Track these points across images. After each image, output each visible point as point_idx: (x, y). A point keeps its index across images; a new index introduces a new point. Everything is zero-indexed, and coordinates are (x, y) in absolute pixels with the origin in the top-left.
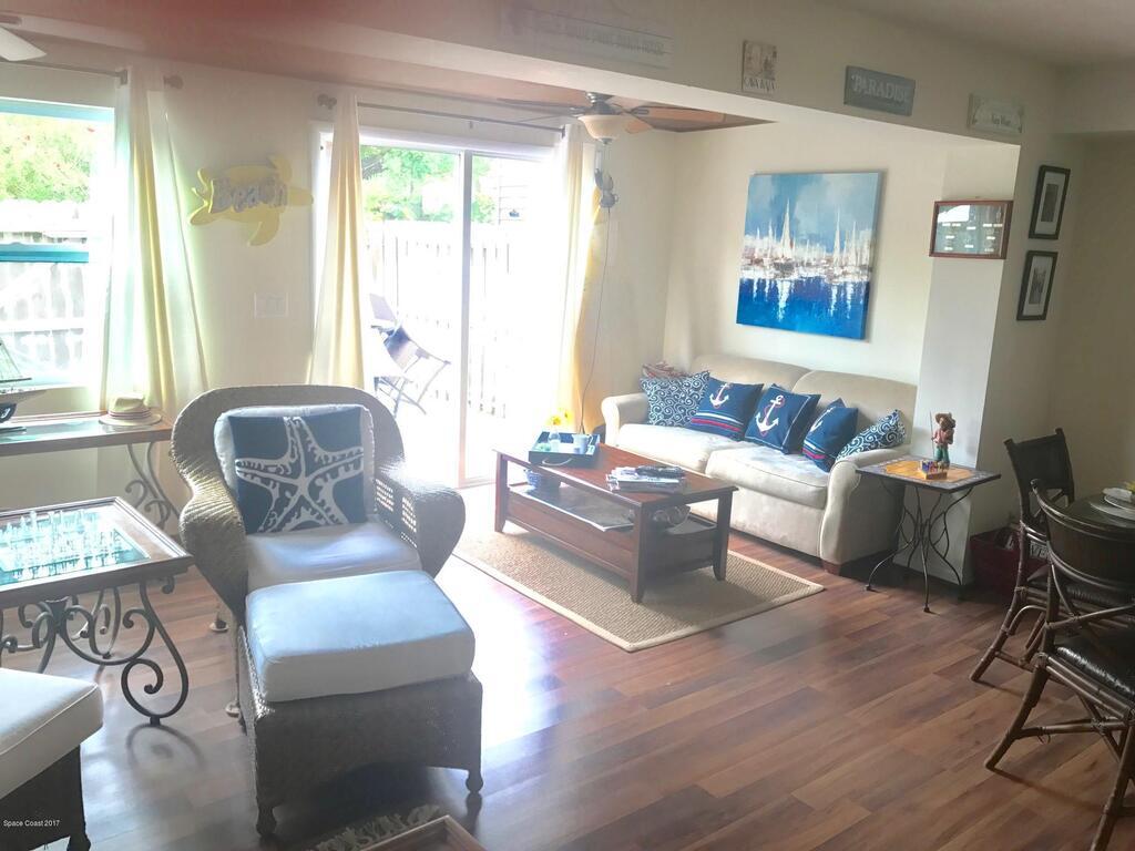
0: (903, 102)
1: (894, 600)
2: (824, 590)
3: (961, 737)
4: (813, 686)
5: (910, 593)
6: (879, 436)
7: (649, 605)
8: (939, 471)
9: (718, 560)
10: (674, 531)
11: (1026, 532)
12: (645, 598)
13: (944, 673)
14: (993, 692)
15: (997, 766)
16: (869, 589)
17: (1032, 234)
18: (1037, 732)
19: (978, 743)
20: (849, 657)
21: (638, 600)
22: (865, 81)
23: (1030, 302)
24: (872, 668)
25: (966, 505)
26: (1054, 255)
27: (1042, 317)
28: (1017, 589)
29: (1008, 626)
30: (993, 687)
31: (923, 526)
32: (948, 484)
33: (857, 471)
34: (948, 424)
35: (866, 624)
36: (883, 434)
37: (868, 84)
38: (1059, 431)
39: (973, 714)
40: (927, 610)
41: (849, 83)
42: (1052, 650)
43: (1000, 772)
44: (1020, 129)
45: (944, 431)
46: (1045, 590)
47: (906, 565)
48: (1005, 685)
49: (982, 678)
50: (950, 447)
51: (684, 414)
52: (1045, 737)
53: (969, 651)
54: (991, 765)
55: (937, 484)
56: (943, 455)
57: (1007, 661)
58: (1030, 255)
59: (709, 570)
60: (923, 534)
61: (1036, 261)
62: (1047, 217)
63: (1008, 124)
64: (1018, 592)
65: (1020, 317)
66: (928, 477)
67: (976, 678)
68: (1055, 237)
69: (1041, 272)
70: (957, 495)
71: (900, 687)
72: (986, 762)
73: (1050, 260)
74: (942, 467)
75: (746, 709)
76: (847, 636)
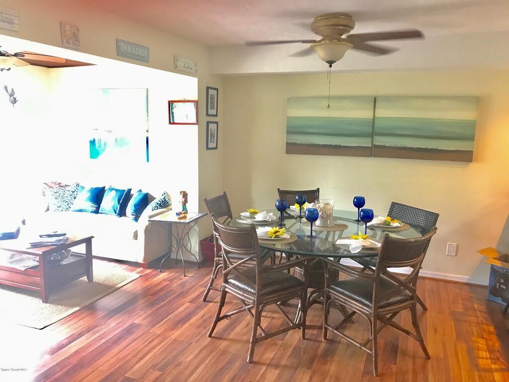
0: (144, 57)
1: (171, 274)
2: (141, 276)
3: (199, 327)
4: (135, 322)
5: (178, 270)
6: (158, 204)
7: (53, 302)
8: (183, 215)
9: (89, 272)
10: (64, 262)
11: (215, 235)
12: (50, 299)
13: (192, 301)
14: (211, 304)
15: (212, 335)
16: (160, 272)
17: (208, 115)
18: (226, 317)
19: (205, 327)
20: (151, 304)
21: (46, 301)
22: (125, 46)
23: (211, 142)
24: (162, 307)
25: (196, 228)
26: (217, 123)
27: (216, 148)
28: (215, 259)
29: (214, 275)
30: (211, 302)
31: (180, 240)
32: (187, 221)
33: (149, 221)
34: (185, 195)
35: (159, 288)
36: (159, 202)
37: (127, 48)
38: (224, 193)
39: (203, 316)
40: (185, 276)
41: (118, 47)
42: (226, 281)
43: (214, 337)
44: (196, 71)
45: (184, 198)
46: (221, 257)
47: (175, 258)
48: (215, 300)
49: (207, 299)
50: (187, 205)
51: (68, 205)
52: (229, 318)
53: (202, 289)
54: (210, 336)
55: (182, 221)
56: (184, 208)
57: (215, 290)
58: (208, 123)
59: (85, 278)
60: (180, 243)
61: (211, 125)
62: (212, 108)
63: (191, 68)
64: (216, 260)
65: (208, 148)
66: (179, 219)
67: (204, 300)
68: (216, 116)
69: (213, 130)
70: (192, 224)
71: (174, 312)
72: (208, 335)
73: (216, 125)
74: (184, 213)
75: (103, 341)
76: (150, 295)
